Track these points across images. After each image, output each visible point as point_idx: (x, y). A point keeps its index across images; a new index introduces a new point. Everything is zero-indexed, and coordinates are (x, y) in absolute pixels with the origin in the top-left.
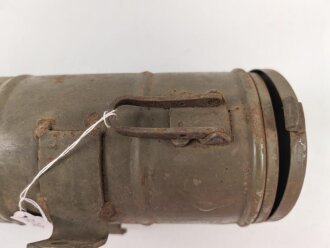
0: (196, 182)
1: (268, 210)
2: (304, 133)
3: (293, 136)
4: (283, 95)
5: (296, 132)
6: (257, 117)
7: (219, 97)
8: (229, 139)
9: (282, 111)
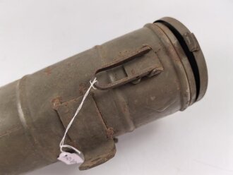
0: (152, 98)
1: (194, 97)
2: (200, 49)
3: (195, 54)
4: (181, 32)
5: (195, 51)
6: (172, 51)
7: (149, 48)
8: (162, 69)
9: (184, 42)
